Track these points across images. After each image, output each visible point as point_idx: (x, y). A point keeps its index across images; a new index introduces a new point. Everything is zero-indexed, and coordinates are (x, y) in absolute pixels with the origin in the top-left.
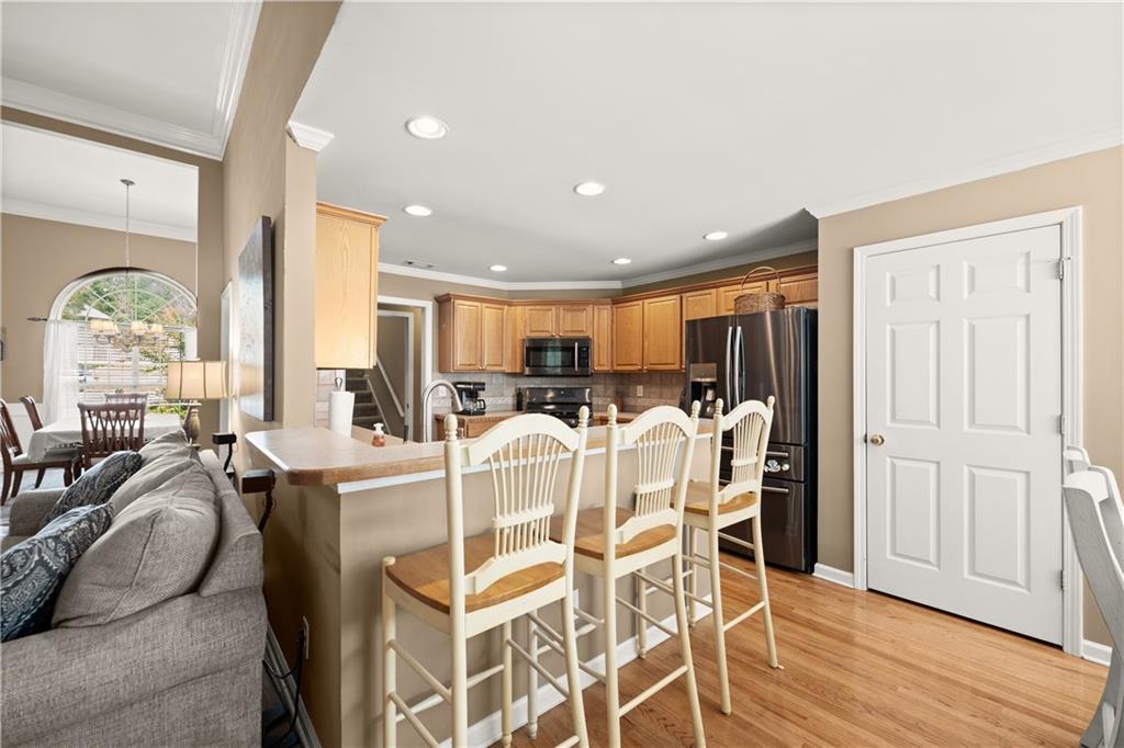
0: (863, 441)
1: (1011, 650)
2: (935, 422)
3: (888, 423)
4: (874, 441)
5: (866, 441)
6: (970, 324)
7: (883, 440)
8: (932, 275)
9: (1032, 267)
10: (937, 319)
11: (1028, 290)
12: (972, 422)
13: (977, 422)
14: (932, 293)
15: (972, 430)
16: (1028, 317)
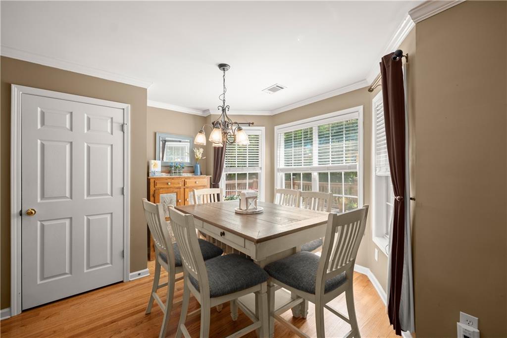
0: (19, 215)
1: (109, 295)
2: (69, 197)
3: (39, 200)
4: (29, 214)
5: (21, 215)
6: (87, 145)
7: (35, 212)
8: (68, 116)
9: (114, 124)
10: (71, 141)
11: (112, 134)
12: (89, 194)
13: (91, 194)
14: (68, 126)
15: (89, 198)
16: (112, 145)
